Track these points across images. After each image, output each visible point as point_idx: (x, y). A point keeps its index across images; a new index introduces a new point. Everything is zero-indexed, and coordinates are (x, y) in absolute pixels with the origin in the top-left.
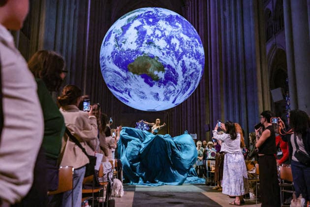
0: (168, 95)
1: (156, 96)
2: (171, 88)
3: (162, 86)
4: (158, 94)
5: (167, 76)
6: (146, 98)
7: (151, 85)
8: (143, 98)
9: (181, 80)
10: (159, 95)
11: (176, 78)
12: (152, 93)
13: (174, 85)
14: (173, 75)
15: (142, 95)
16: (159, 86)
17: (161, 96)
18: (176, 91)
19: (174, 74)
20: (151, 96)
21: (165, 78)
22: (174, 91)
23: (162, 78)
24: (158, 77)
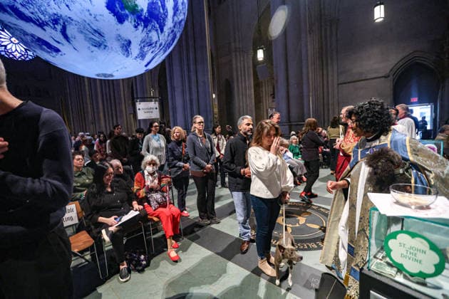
0: (146, 49)
1: (127, 46)
2: (154, 36)
3: (140, 28)
4: (130, 43)
5: (152, 8)
6: (106, 46)
7: (121, 20)
8: (98, 45)
9: (169, 27)
10: (132, 46)
11: (164, 20)
12: (119, 38)
13: (159, 32)
14: (161, 11)
15: (97, 38)
16: (136, 27)
17: (135, 50)
18: (158, 45)
19: (163, 10)
20: (116, 45)
21: (149, 11)
22: (156, 43)
23: (142, 10)
24: (136, 5)
